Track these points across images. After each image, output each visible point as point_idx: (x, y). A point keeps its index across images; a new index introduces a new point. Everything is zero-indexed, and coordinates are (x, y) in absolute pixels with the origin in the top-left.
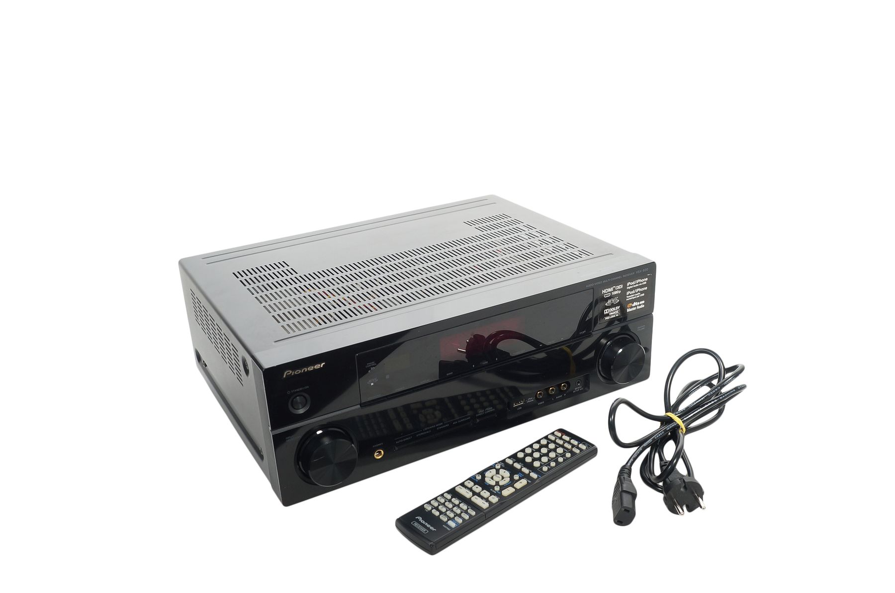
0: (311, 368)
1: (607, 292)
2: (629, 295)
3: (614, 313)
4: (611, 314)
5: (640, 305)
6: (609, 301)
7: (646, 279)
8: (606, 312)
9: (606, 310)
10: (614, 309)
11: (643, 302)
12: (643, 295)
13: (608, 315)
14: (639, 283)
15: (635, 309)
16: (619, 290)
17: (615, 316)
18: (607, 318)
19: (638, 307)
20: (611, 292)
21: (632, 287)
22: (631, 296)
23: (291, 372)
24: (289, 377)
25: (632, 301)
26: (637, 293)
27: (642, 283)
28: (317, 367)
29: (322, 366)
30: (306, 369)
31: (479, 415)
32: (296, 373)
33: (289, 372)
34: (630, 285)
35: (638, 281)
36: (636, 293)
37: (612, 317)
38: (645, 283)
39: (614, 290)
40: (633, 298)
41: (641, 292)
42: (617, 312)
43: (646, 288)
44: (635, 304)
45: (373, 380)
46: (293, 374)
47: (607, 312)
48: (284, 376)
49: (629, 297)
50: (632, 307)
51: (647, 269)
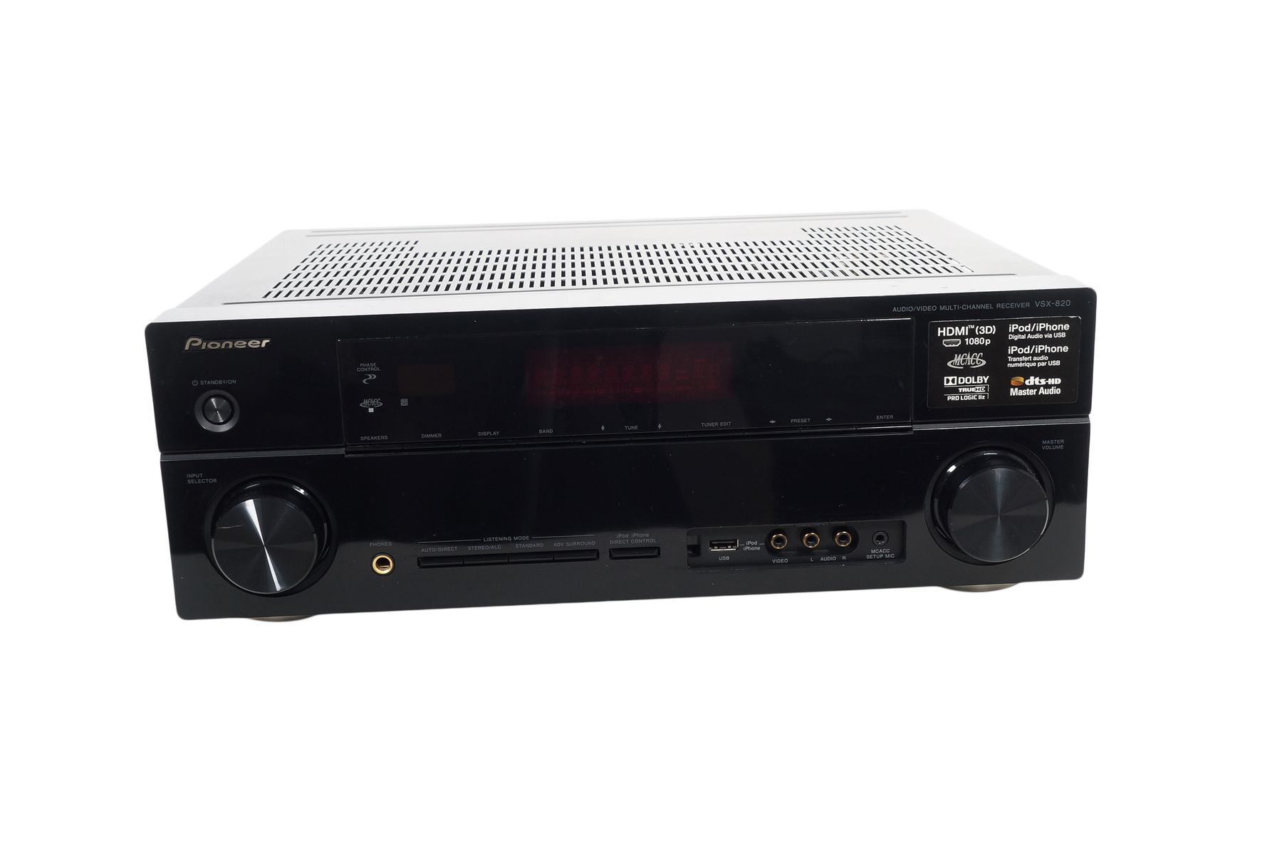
0: (240, 344)
1: (950, 333)
2: (1016, 355)
3: (973, 390)
4: (965, 390)
5: (1047, 386)
6: (958, 359)
7: (1067, 327)
8: (949, 381)
9: (951, 378)
10: (972, 380)
11: (1058, 381)
12: (1058, 363)
13: (954, 390)
14: (1044, 331)
15: (1032, 392)
16: (986, 336)
17: (974, 398)
18: (952, 398)
19: (1042, 391)
20: (963, 337)
21: (1023, 337)
22: (1021, 359)
23: (200, 341)
24: (195, 351)
25: (1026, 373)
26: (1038, 355)
27: (1052, 332)
28: (253, 344)
29: (263, 345)
30: (231, 343)
31: (616, 542)
32: (209, 346)
33: (197, 342)
34: (1016, 332)
35: (1040, 327)
36: (1034, 354)
37: (967, 398)
38: (1063, 335)
39: (972, 334)
40: (1028, 365)
41: (1052, 356)
42: (981, 389)
43: (1065, 349)
44: (1032, 381)
45: (373, 402)
46: (203, 347)
47: (950, 383)
48: (187, 348)
49: (1015, 359)
50: (1023, 387)
51: (1068, 303)
